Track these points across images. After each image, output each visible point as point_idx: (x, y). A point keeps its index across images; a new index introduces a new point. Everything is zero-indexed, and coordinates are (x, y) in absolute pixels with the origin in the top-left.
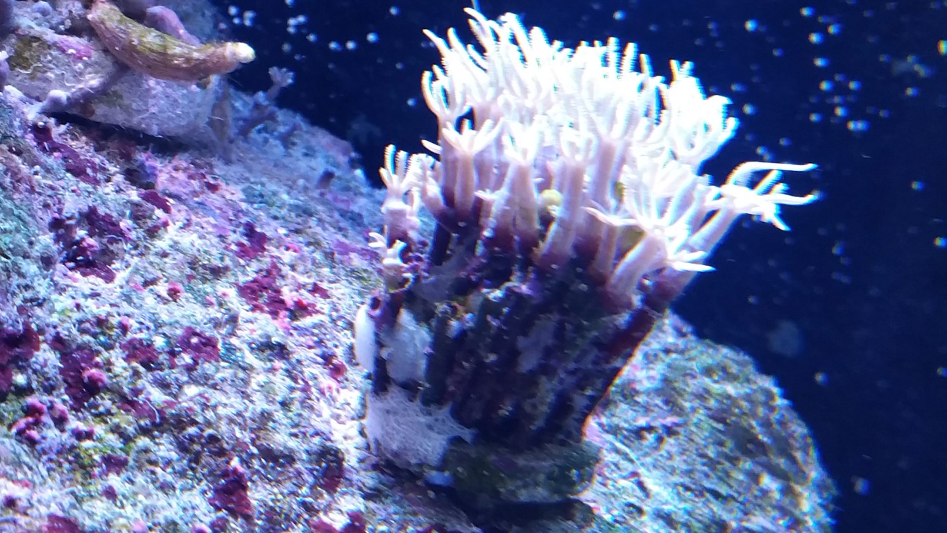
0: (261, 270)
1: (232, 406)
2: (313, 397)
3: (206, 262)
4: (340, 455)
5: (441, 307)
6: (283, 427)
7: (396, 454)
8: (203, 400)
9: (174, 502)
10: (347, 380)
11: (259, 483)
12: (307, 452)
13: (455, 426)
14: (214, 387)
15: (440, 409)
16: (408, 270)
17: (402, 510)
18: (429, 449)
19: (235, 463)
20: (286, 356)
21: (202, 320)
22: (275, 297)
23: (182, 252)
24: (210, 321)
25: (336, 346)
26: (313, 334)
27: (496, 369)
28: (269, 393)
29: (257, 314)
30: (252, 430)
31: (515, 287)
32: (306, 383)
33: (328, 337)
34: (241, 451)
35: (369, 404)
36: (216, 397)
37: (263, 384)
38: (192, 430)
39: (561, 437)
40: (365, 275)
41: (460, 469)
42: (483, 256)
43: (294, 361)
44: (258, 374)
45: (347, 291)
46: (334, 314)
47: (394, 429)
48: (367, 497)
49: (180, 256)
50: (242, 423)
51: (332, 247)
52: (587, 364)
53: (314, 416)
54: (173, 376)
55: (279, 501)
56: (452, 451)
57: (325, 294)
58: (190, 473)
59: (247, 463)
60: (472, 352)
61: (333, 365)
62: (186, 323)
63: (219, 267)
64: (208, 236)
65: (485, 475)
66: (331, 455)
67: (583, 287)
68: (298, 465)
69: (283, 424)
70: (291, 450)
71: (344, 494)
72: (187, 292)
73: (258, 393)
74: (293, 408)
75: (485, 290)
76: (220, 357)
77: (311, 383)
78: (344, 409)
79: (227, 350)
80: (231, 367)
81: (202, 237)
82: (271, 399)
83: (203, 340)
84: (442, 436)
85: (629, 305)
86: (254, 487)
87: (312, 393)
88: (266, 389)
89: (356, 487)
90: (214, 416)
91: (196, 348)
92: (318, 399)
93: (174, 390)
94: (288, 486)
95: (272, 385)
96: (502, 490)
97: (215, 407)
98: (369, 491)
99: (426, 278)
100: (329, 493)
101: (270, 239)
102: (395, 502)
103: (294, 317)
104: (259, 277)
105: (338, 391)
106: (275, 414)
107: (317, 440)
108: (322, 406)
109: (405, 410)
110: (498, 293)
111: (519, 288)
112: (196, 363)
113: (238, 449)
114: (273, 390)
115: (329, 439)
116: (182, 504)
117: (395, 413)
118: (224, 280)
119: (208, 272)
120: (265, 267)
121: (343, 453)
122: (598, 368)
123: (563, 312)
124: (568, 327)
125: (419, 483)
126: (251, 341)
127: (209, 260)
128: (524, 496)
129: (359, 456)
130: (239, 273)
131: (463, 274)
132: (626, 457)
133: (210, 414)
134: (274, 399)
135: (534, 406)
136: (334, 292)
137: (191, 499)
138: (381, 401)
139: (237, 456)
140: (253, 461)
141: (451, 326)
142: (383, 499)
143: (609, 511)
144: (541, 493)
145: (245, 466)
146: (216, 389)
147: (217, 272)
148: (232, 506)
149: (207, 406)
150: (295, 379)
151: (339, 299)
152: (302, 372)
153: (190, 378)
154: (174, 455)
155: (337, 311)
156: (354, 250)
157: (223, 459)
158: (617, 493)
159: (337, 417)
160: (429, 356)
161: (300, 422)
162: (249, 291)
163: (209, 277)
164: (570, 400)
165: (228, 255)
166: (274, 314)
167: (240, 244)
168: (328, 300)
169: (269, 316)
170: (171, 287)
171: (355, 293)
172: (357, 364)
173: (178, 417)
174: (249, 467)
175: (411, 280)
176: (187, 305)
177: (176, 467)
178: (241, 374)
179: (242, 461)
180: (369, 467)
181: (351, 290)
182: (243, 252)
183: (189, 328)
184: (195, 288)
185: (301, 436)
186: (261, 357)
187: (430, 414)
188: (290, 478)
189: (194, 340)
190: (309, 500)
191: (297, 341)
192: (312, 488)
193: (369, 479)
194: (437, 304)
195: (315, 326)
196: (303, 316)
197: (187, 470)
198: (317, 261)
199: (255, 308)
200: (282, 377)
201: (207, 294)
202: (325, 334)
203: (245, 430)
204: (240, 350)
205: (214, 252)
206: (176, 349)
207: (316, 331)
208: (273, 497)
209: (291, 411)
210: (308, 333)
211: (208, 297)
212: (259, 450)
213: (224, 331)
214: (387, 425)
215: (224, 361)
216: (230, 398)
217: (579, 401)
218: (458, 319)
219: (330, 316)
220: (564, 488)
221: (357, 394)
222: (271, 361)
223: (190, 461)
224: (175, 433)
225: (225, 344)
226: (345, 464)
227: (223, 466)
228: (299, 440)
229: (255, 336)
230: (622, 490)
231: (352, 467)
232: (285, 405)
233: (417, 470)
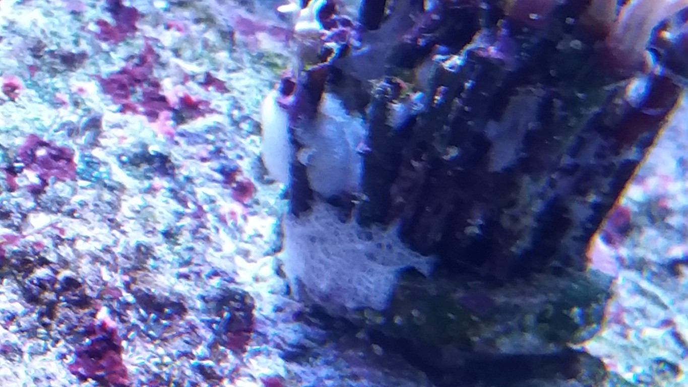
0: (132, 57)
1: (96, 240)
2: (209, 225)
3: (54, 48)
4: (248, 301)
5: (378, 85)
6: (169, 266)
7: (326, 298)
8: (56, 232)
9: (21, 370)
10: (257, 203)
11: (138, 342)
12: (203, 298)
13: (406, 252)
14: (71, 214)
15: (384, 230)
16: (331, 39)
17: (337, 373)
18: (372, 286)
19: (103, 315)
20: (170, 171)
21: (51, 126)
22: (151, 93)
23: (20, 35)
24: (63, 126)
25: (240, 158)
26: (207, 142)
27: (459, 168)
28: (147, 220)
29: (129, 116)
30: (125, 272)
31: (479, 49)
32: (200, 208)
33: (228, 144)
34: (112, 299)
35: (286, 231)
36: (73, 227)
37: (138, 208)
38: (42, 273)
39: (556, 263)
40: (279, 62)
41: (415, 313)
42: (435, 10)
43: (181, 178)
44: (132, 196)
45: (253, 82)
46: (236, 113)
47: (321, 262)
48: (289, 357)
49: (17, 40)
50: (112, 262)
51: (230, 24)
52: (589, 158)
53: (211, 250)
54: (13, 201)
55: (166, 365)
56: (404, 288)
57: (222, 87)
58: (42, 330)
59: (120, 315)
60: (424, 147)
61: (237, 182)
62: (28, 129)
63: (73, 55)
64: (56, 13)
65: (450, 321)
66: (236, 301)
67: (576, 44)
68: (191, 316)
69: (169, 262)
70: (181, 297)
71: (257, 353)
72: (28, 88)
73: (132, 221)
74: (181, 240)
75: (438, 57)
76: (78, 174)
77: (206, 207)
78: (253, 243)
79: (88, 164)
80: (93, 187)
81: (48, 14)
82: (151, 229)
83: (54, 152)
84: (388, 268)
85: (641, 67)
86: (130, 348)
87: (208, 221)
88: (143, 215)
89: (272, 344)
90: (71, 254)
91: (45, 163)
92: (217, 230)
93: (16, 221)
94: (178, 346)
95: (151, 209)
96: (476, 339)
97: (72, 242)
98: (289, 349)
99: (357, 48)
100: (235, 353)
101: (143, 16)
102: (327, 363)
103: (180, 119)
104: (130, 66)
105: (245, 218)
106: (156, 248)
107: (216, 282)
108: (223, 237)
109: (336, 234)
110: (457, 60)
111: (485, 50)
112: (45, 183)
113: (106, 296)
114: (153, 216)
115: (232, 281)
116: (32, 373)
117: (323, 240)
118: (80, 70)
119: (58, 61)
120: (137, 52)
121: (252, 299)
122: (605, 162)
123: (549, 81)
124: (557, 103)
125: (361, 335)
126: (120, 152)
127: (58, 44)
128: (506, 346)
129: (276, 303)
130: (101, 62)
131: (407, 38)
132: (655, 300)
133: (65, 251)
134: (154, 228)
135: (515, 219)
136: (234, 84)
137: (45, 365)
138: (303, 224)
139: (106, 305)
140: (129, 312)
141: (394, 110)
142: (311, 359)
143: (630, 368)
144: (530, 342)
145: (117, 319)
146: (74, 217)
147: (71, 61)
148: (100, 373)
149: (62, 240)
150: (183, 202)
151: (243, 93)
152: (193, 193)
153: (39, 204)
154: (19, 308)
155: (240, 108)
156: (262, 29)
157: (86, 311)
158: (641, 346)
159: (246, 254)
160: (365, 155)
161: (191, 258)
162: (115, 86)
163: (61, 67)
164: (566, 210)
165: (85, 38)
166: (152, 115)
167: (101, 23)
168: (227, 95)
169: (144, 118)
170: (6, 81)
171: (265, 86)
172: (271, 182)
173: (21, 255)
174: (123, 321)
175: (336, 51)
176: (30, 106)
177: (22, 323)
178: (107, 196)
179: (113, 313)
180: (291, 317)
181: (259, 82)
182: (106, 33)
183: (33, 136)
184: (41, 83)
185: (193, 276)
186: (136, 173)
187: (369, 237)
188: (180, 334)
189: (41, 152)
190: (207, 363)
191: (185, 151)
192: (212, 346)
193: (291, 333)
194: (373, 81)
195: (209, 130)
196: (192, 118)
197: (37, 327)
198: (210, 43)
199: (125, 109)
200: (165, 199)
201: (57, 90)
202: (224, 141)
203: (116, 271)
204: (105, 164)
205: (66, 33)
206: (16, 165)
207: (211, 137)
208: (158, 360)
209: (179, 244)
210: (200, 141)
211: (58, 95)
212: (136, 297)
213: (82, 140)
214: (312, 258)
215: (83, 179)
216: (92, 228)
217: (580, 211)
218: (403, 101)
219: (231, 116)
220: (562, 333)
221: (272, 221)
222: (149, 178)
223: (41, 315)
224: (20, 278)
225: (83, 156)
226: (255, 313)
227: (87, 320)
228: (192, 283)
229: (126, 145)
230: (649, 343)
231: (267, 318)
232: (170, 235)
233: (356, 316)
